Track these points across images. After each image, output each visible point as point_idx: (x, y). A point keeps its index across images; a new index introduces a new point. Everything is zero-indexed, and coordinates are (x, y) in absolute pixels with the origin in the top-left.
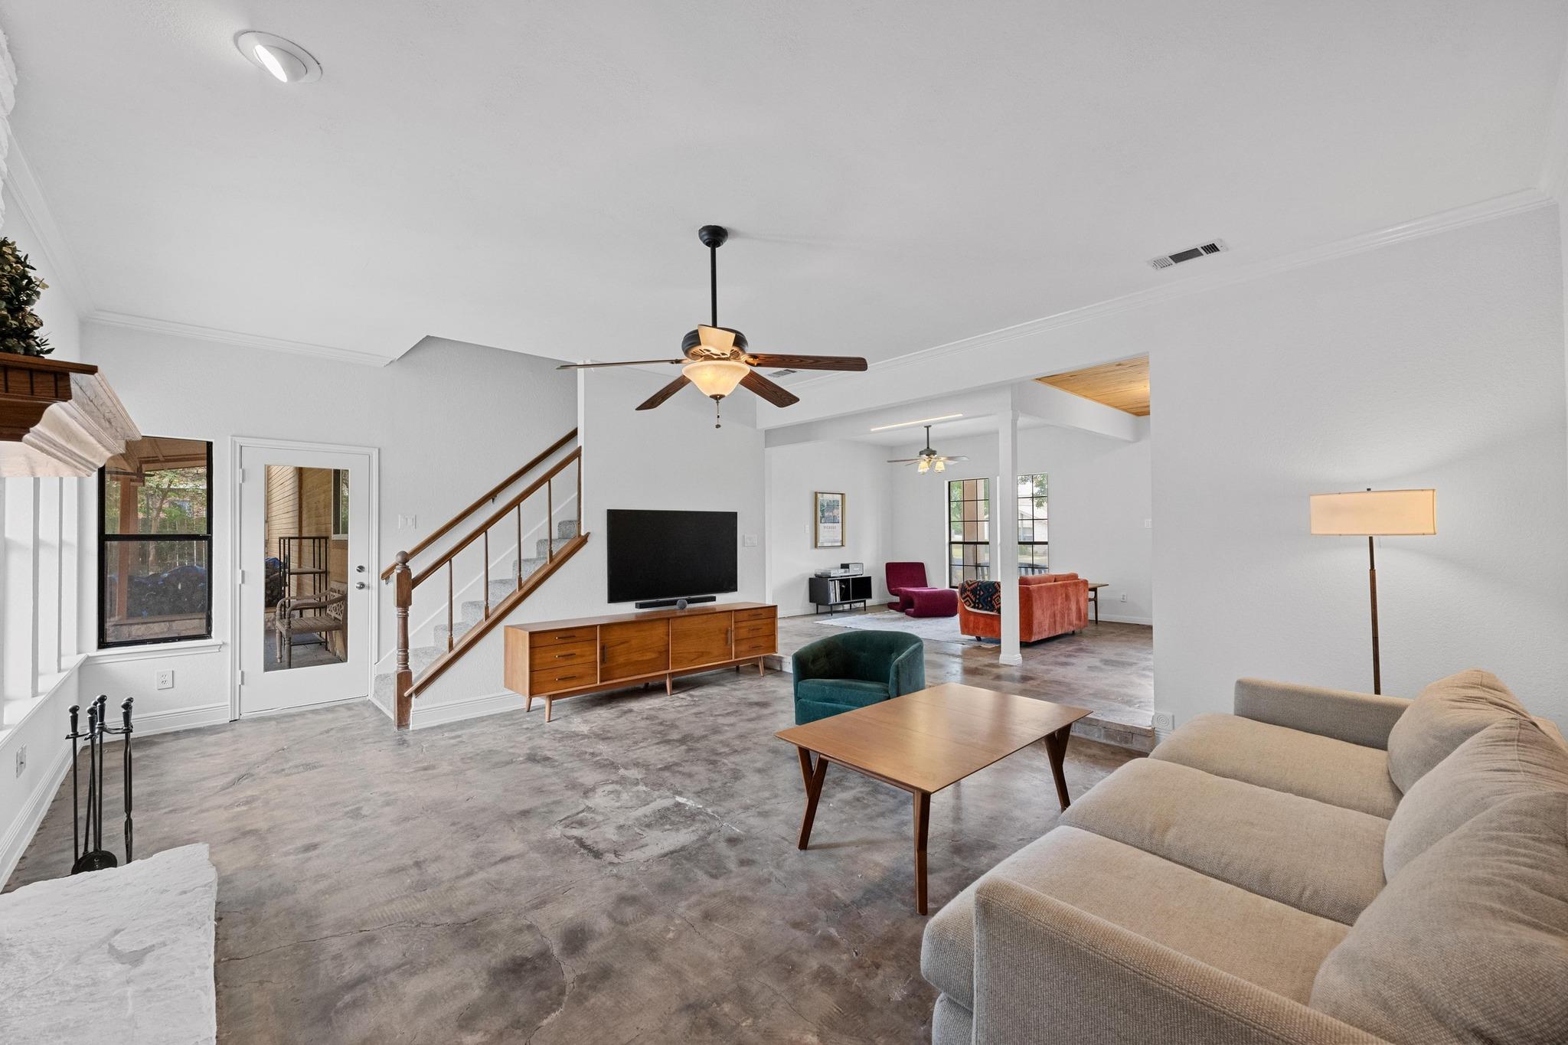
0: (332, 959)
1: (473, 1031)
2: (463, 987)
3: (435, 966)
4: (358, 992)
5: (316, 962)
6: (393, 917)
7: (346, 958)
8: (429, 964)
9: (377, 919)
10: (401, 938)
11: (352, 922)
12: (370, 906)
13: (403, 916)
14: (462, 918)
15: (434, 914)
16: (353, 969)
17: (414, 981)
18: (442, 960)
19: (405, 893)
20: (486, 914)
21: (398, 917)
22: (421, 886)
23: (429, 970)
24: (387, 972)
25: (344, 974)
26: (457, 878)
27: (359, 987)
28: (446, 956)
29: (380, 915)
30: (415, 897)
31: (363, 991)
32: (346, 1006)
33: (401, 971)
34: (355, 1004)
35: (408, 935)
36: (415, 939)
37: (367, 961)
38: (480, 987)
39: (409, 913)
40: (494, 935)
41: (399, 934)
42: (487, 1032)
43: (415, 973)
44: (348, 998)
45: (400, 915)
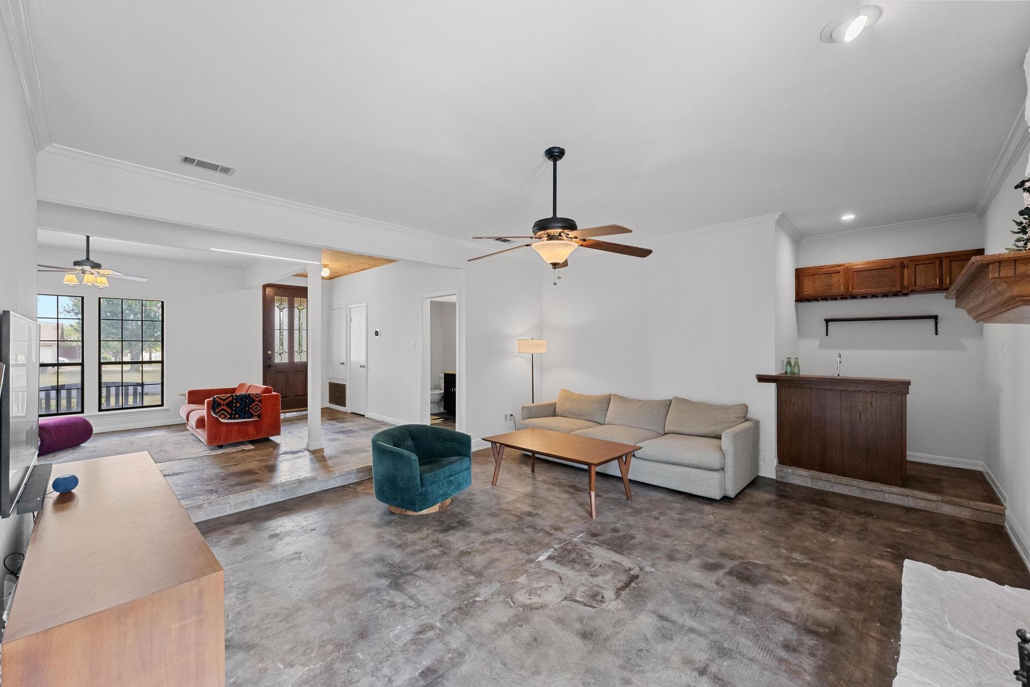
0: (816, 656)
1: (785, 579)
2: (771, 591)
3: (772, 606)
4: (815, 628)
5: (826, 663)
6: (762, 649)
7: (808, 649)
8: (775, 610)
9: (772, 655)
10: (772, 632)
11: (787, 669)
12: (766, 670)
13: (757, 643)
14: (733, 613)
15: (743, 627)
16: (809, 641)
17: (787, 610)
18: (767, 606)
19: (739, 657)
20: (721, 604)
21: (760, 645)
22: (724, 653)
23: (776, 608)
24: (794, 624)
25: (815, 642)
26: (701, 635)
27: (812, 629)
28: (763, 605)
29: (768, 657)
30: (737, 648)
31: (812, 626)
32: (824, 627)
33: (788, 619)
34: (820, 624)
35: (767, 630)
36: (766, 625)
37: (799, 637)
38: (766, 586)
39: (753, 641)
40: (734, 594)
41: (770, 635)
42: (781, 576)
43: (783, 612)
44: (821, 630)
45: (758, 645)
